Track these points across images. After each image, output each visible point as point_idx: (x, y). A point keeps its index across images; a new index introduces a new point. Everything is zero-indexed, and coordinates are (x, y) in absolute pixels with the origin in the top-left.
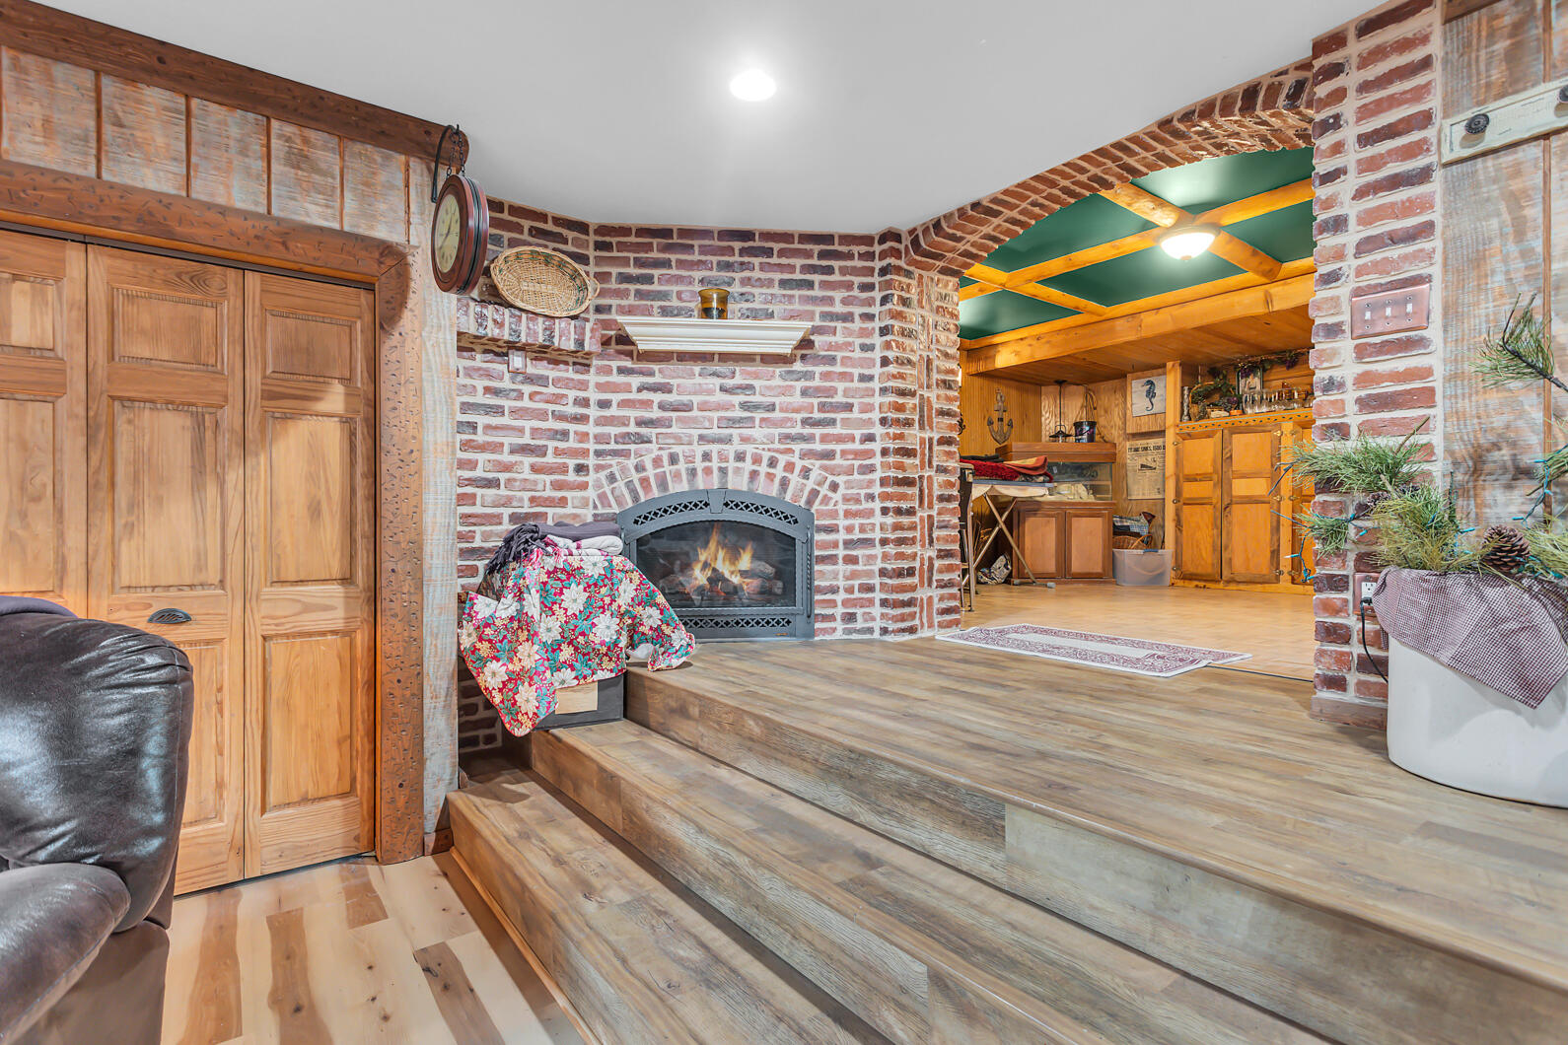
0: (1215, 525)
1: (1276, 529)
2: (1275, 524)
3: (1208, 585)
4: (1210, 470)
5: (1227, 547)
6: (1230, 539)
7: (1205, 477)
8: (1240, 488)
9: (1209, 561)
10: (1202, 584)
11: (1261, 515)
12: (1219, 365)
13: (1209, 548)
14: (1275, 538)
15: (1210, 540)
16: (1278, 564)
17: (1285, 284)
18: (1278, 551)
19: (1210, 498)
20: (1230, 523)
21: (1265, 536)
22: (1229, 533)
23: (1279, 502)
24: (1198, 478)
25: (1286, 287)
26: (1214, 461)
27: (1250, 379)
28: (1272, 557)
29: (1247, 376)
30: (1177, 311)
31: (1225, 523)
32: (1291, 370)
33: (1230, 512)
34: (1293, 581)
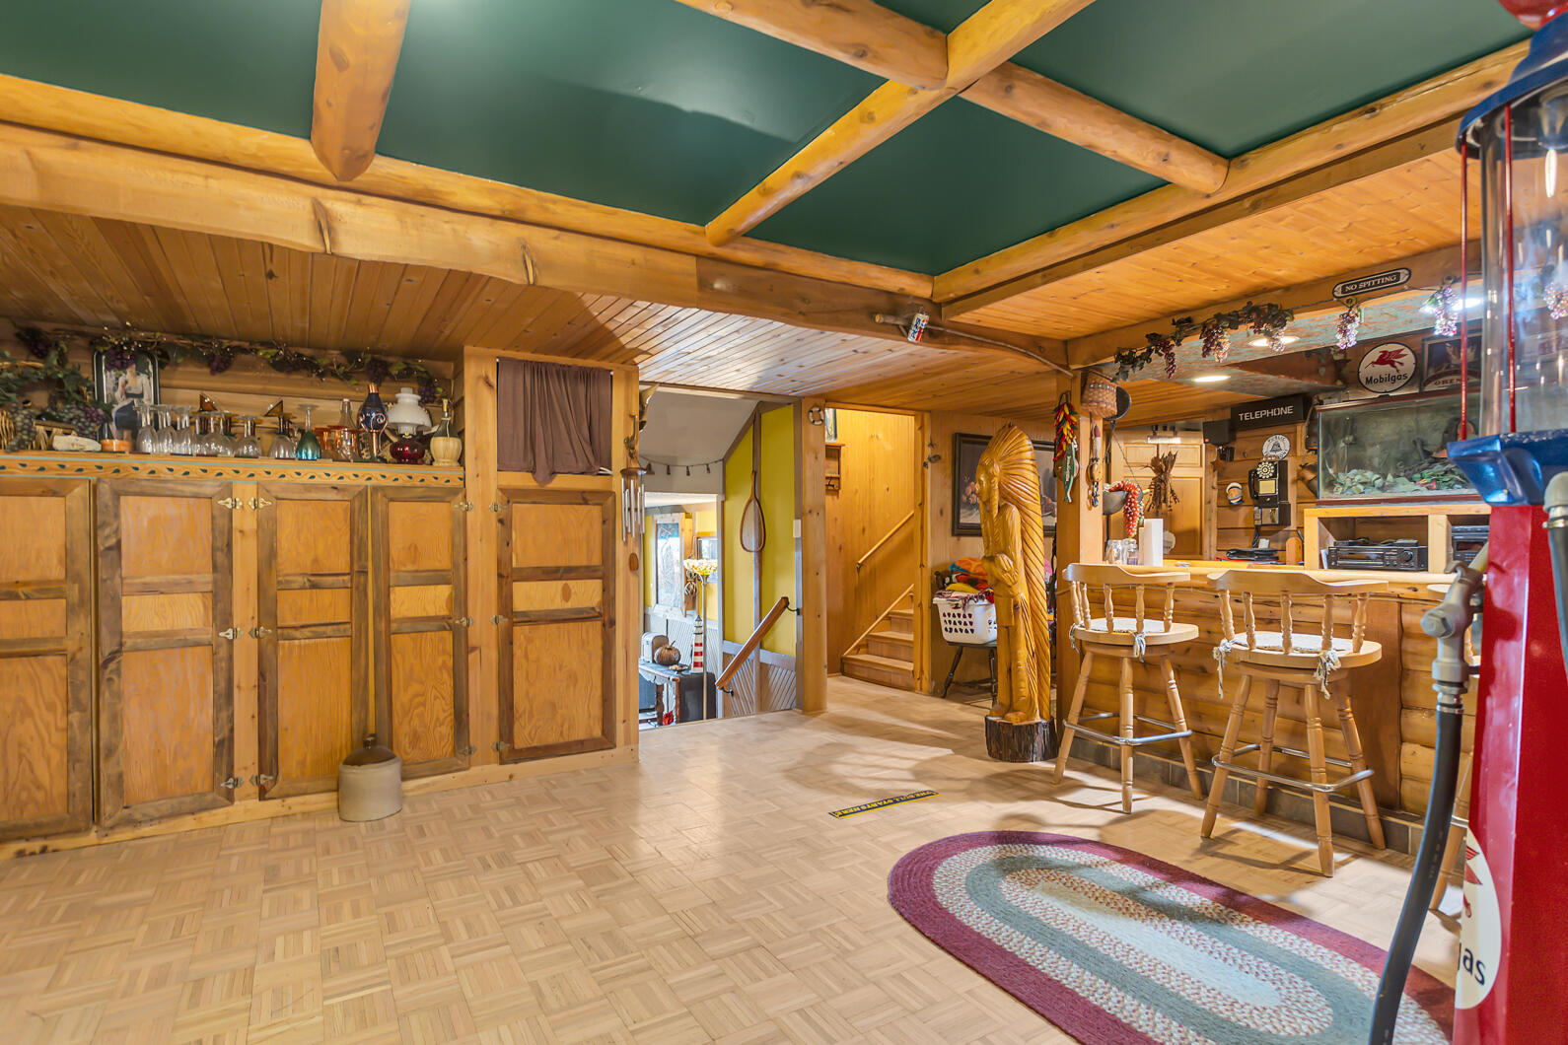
0: (72, 703)
1: (225, 697)
2: (223, 684)
3: (53, 844)
4: (57, 572)
5: (111, 752)
6: (117, 732)
7: (44, 590)
8: (140, 615)
9: (60, 787)
10: (36, 845)
11: (192, 675)
12: (46, 327)
13: (57, 757)
14: (224, 715)
15: (59, 738)
16: (231, 766)
17: (359, 203)
18: (231, 739)
19: (59, 640)
20: (118, 695)
21: (203, 716)
22: (115, 718)
23: (230, 642)
24: (20, 590)
25: (360, 211)
26: (68, 553)
27: (128, 375)
28: (218, 755)
29: (123, 367)
30: (52, 153)
31: (106, 696)
32: (218, 377)
33: (118, 671)
34: (263, 794)
